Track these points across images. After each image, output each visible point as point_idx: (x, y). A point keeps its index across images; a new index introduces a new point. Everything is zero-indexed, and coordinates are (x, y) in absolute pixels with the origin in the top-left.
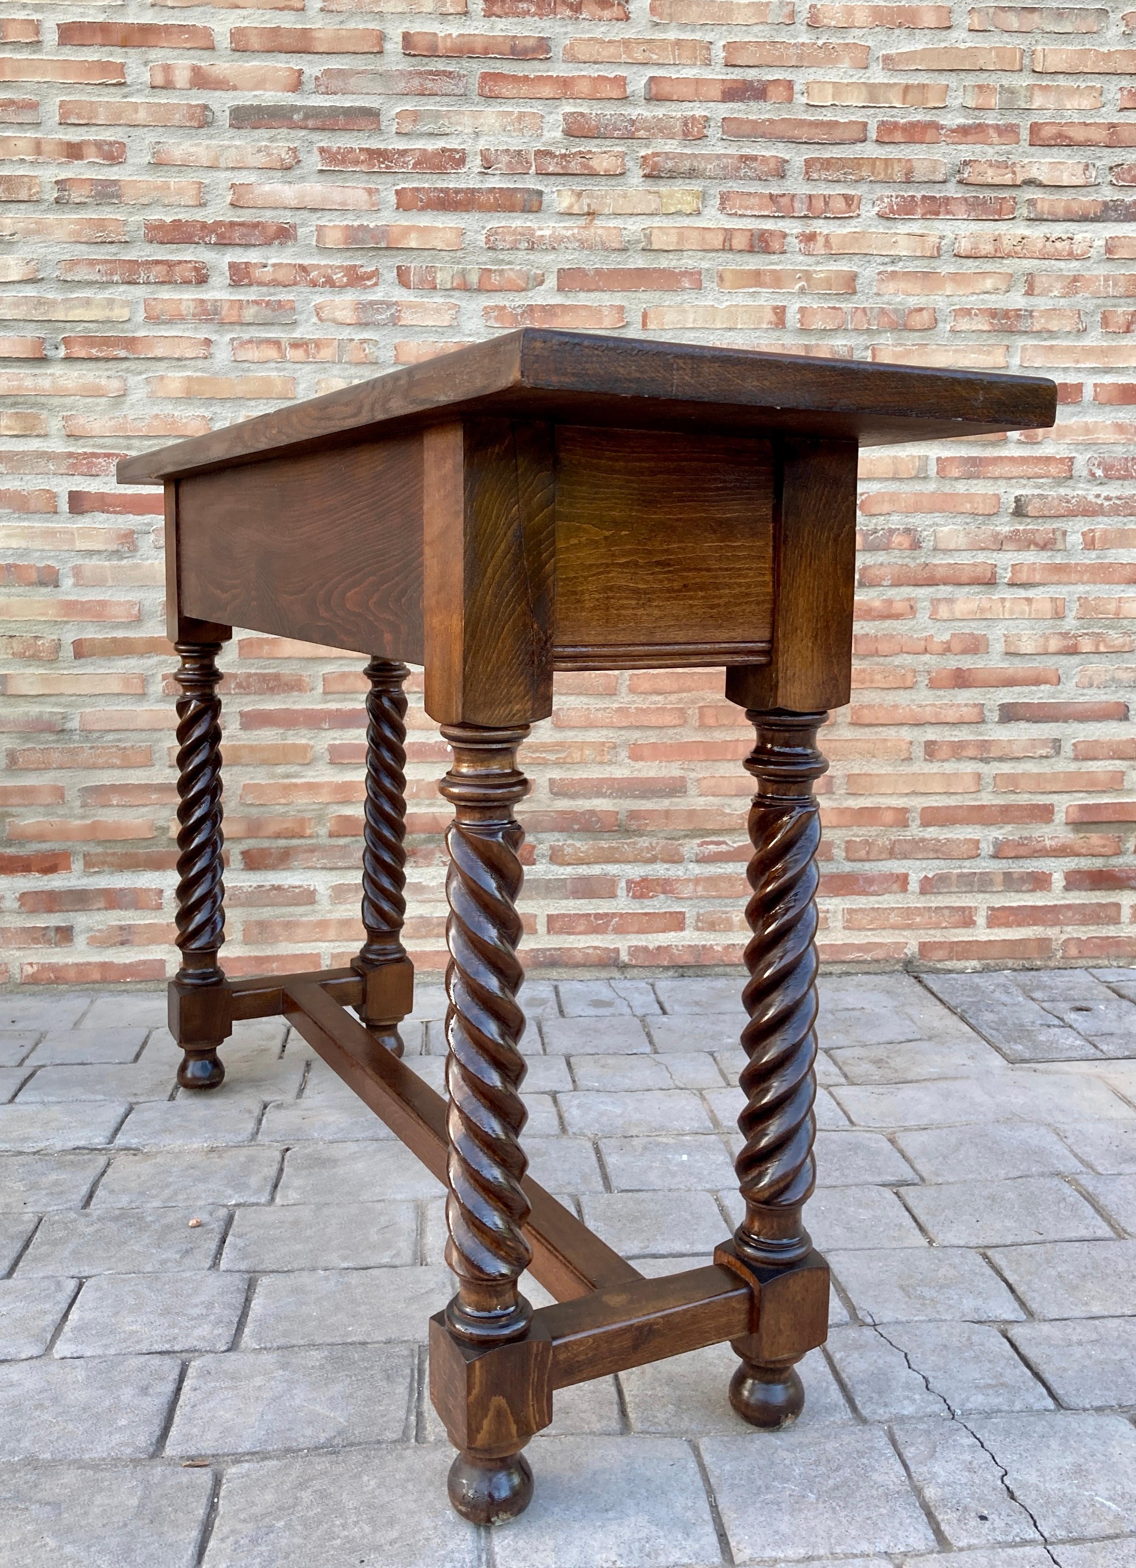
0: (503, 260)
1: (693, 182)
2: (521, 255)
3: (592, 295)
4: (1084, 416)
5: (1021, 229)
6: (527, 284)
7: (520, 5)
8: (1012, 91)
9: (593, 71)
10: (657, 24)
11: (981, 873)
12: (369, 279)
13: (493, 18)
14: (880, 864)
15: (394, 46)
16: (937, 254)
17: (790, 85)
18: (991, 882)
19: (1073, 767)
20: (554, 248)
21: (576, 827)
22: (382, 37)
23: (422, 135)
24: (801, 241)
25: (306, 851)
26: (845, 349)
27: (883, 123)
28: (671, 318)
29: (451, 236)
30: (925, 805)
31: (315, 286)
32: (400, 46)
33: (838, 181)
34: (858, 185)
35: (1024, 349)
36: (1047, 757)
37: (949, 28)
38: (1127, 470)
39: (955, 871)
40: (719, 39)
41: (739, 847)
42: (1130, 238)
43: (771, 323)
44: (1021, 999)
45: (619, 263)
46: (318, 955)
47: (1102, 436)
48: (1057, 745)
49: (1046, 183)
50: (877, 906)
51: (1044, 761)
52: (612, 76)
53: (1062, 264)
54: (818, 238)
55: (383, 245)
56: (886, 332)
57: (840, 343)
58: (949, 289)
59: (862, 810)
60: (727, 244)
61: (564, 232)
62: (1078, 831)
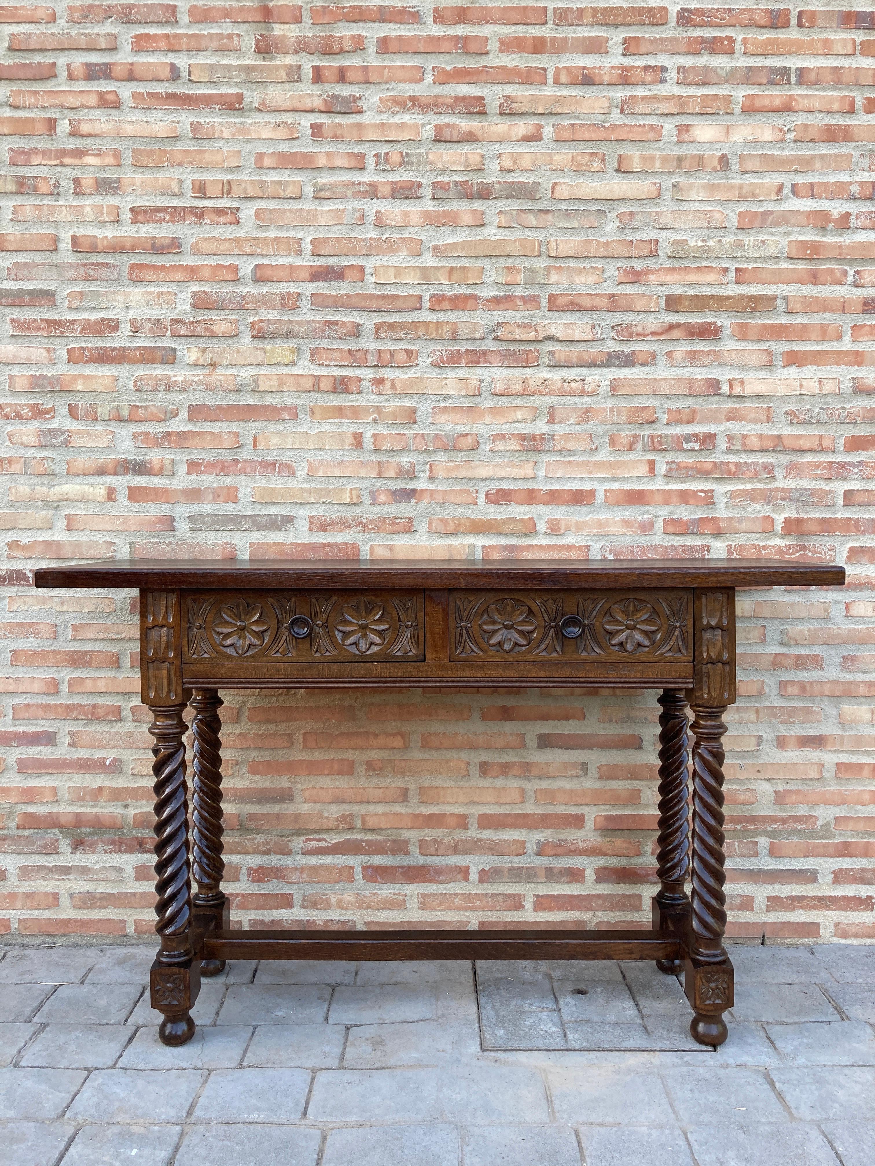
0: (147, 399)
1: (290, 341)
2: (161, 395)
3: (214, 424)
4: (598, 514)
5: (545, 374)
6: (166, 416)
7: (158, 215)
8: (533, 271)
9: (213, 261)
10: (261, 226)
11: (527, 868)
12: (48, 413)
13: (138, 224)
14: (447, 858)
15: (65, 245)
16: (478, 393)
17: (362, 268)
18: (536, 875)
19: (599, 785)
20: (185, 390)
22: (56, 239)
23: (86, 309)
24: (373, 384)
26: (409, 464)
27: (434, 295)
28: (275, 441)
29: (107, 382)
30: (481, 813)
31: (8, 418)
32: (70, 245)
33: (401, 339)
34: (417, 342)
35: (548, 464)
37: (483, 225)
38: (633, 555)
39: (507, 865)
40: (308, 236)
41: (336, 843)
42: (629, 379)
43: (351, 445)
45: (234, 401)
46: (8, 920)
47: (613, 530)
48: (584, 767)
49: (561, 338)
50: (445, 892)
51: (574, 779)
52: (227, 264)
53: (576, 400)
54: (386, 382)
55: (57, 389)
56: (440, 451)
57: (405, 460)
58: (488, 419)
59: (431, 816)
60: (316, 386)
61: (193, 378)
62: (605, 836)
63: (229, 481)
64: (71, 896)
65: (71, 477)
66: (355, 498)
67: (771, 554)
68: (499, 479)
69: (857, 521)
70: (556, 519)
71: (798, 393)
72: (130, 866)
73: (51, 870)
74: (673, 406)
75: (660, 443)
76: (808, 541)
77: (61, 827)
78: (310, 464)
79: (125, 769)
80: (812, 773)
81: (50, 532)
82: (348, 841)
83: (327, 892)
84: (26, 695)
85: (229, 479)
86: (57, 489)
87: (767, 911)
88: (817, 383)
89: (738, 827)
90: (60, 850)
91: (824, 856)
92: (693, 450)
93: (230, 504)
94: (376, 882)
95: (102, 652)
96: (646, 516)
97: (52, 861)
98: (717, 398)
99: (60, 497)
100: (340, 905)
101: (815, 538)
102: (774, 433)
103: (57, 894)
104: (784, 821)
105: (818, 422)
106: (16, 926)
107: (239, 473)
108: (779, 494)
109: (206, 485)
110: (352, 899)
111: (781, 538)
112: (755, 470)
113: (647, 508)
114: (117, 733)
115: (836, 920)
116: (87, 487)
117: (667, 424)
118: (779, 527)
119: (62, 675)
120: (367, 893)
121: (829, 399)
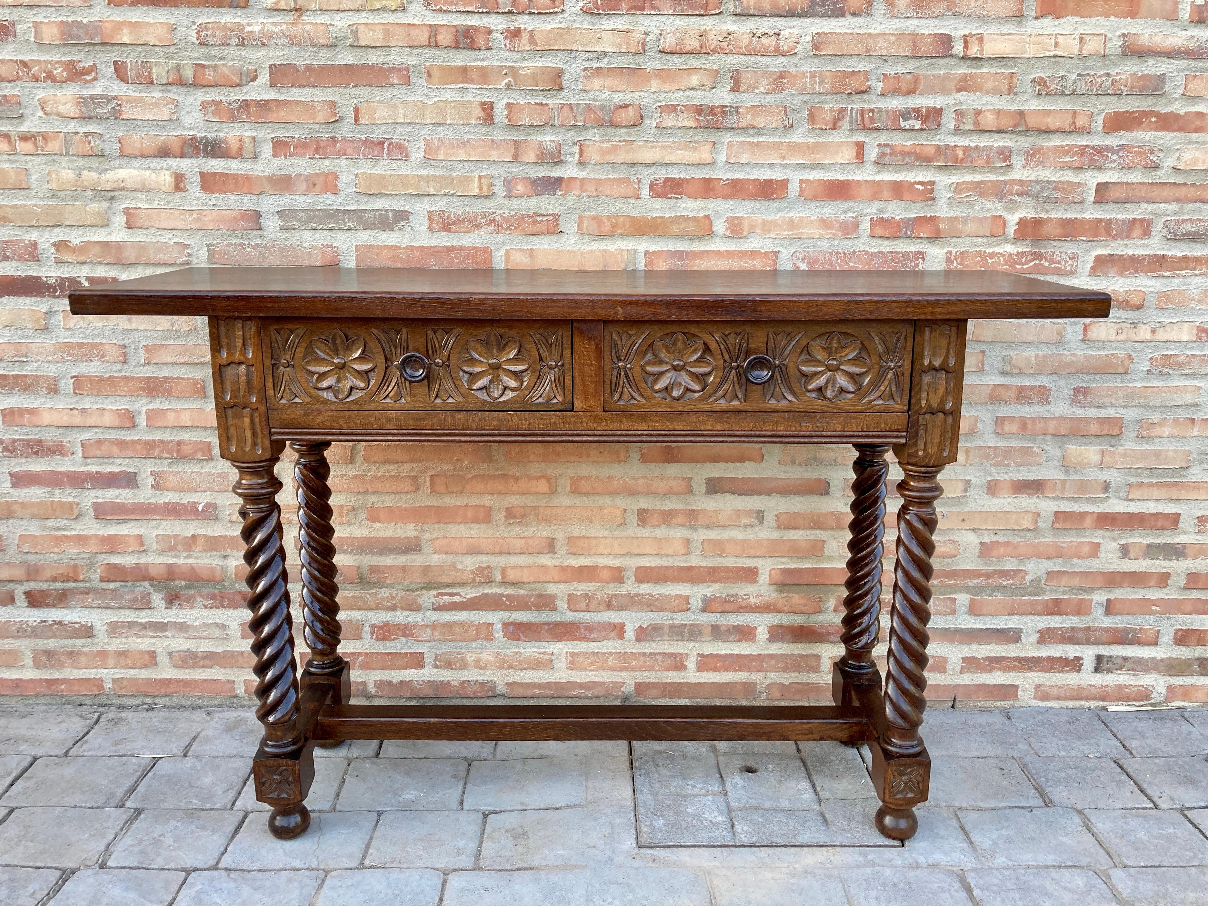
0: (215, 56)
2: (234, 51)
3: (305, 91)
4: (790, 211)
5: (729, 25)
6: (241, 79)
11: (691, 625)
12: (88, 73)
14: (599, 614)
16: (642, 50)
18: (700, 633)
19: (776, 535)
20: (264, 44)
24: (506, 37)
25: (81, 593)
26: (553, 145)
29: (162, 32)
30: (639, 565)
31: (37, 80)
35: (730, 145)
38: (831, 264)
39: (668, 622)
41: (472, 598)
42: (836, 34)
43: (479, 119)
45: (328, 59)
46: (101, 679)
47: (807, 231)
48: (760, 515)
50: (596, 650)
51: (748, 529)
53: (768, 60)
54: (523, 34)
55: (97, 40)
56: (593, 128)
57: (548, 138)
58: (654, 86)
59: (581, 568)
60: (433, 40)
61: (273, 28)
62: (781, 591)
63: (326, 165)
64: (170, 654)
65: (126, 160)
66: (485, 188)
67: (999, 263)
68: (667, 165)
69: (1109, 222)
70: (738, 218)
71: (1051, 54)
72: (235, 623)
73: (144, 626)
74: (890, 71)
75: (872, 119)
76: (1045, 247)
77: (152, 579)
78: (427, 144)
79: (221, 516)
80: (1025, 522)
81: (107, 230)
82: (486, 595)
83: (463, 651)
84: (96, 430)
85: (327, 163)
86: (110, 176)
87: (961, 672)
88: (1077, 41)
90: (153, 605)
91: (1031, 614)
92: (912, 130)
93: (329, 195)
94: (518, 640)
95: (183, 379)
96: (849, 215)
97: (144, 617)
98: (947, 60)
99: (115, 185)
100: (478, 665)
101: (1055, 243)
102: (1015, 107)
103: (154, 652)
104: (988, 576)
105: (1073, 93)
106: (111, 685)
107: (339, 154)
108: (1016, 188)
109: (297, 170)
110: (491, 659)
111: (1013, 243)
112: (988, 157)
113: (852, 204)
114: (209, 474)
115: (1037, 681)
116: (148, 173)
117: (882, 95)
118: (1011, 229)
119: (137, 406)
120: (508, 652)
121: (1091, 62)
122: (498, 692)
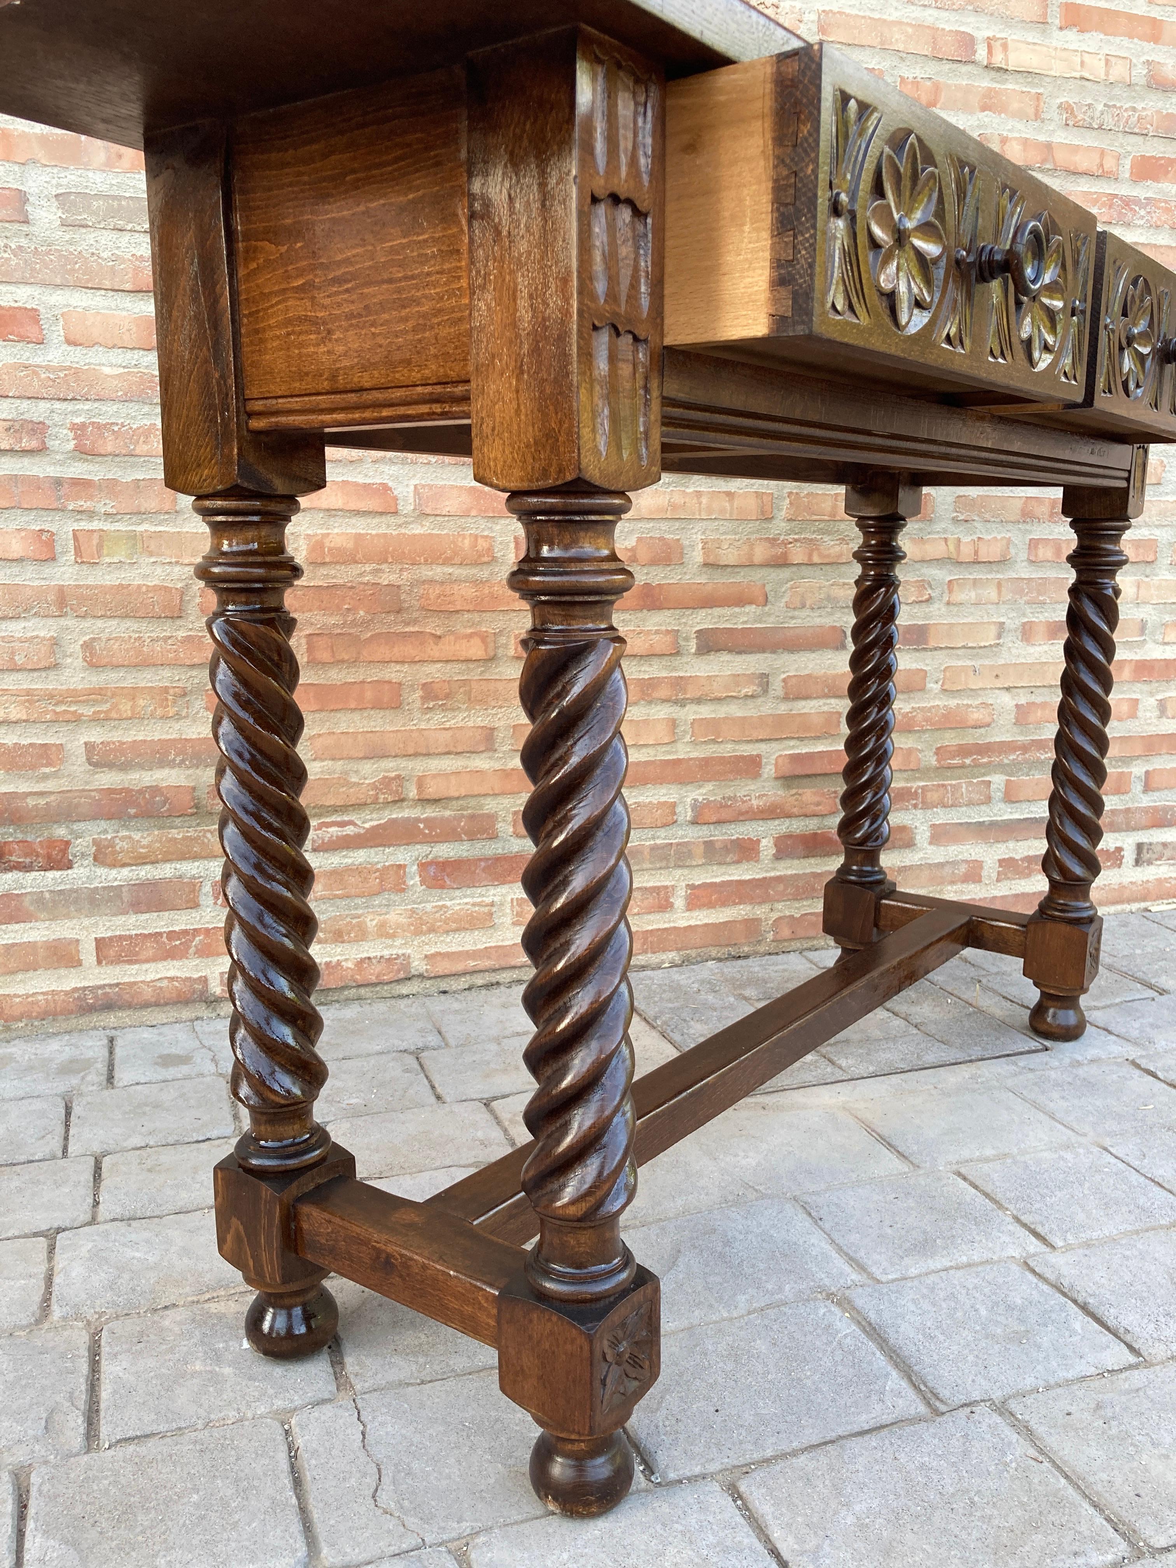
11: (678, 844)
19: (783, 708)
21: (132, 811)
36: (752, 696)
39: (648, 843)
41: (373, 827)
44: (732, 999)
48: (764, 681)
51: (749, 702)
62: (789, 787)
71: (1078, 75)
74: (907, 74)
82: (393, 822)
83: (360, 912)
87: (998, 880)
88: (1103, 63)
89: (968, 761)
94: (442, 887)
98: (969, 68)
100: (384, 932)
102: (1042, 138)
104: (1024, 748)
105: (1100, 128)
110: (403, 920)
120: (429, 907)
121: (1117, 91)
122: (413, 972)
